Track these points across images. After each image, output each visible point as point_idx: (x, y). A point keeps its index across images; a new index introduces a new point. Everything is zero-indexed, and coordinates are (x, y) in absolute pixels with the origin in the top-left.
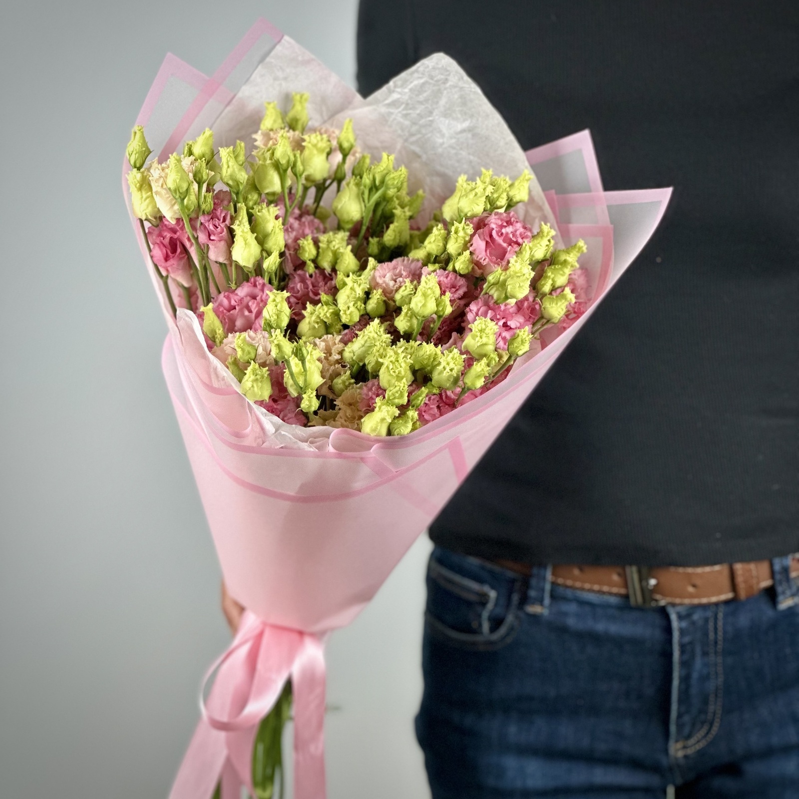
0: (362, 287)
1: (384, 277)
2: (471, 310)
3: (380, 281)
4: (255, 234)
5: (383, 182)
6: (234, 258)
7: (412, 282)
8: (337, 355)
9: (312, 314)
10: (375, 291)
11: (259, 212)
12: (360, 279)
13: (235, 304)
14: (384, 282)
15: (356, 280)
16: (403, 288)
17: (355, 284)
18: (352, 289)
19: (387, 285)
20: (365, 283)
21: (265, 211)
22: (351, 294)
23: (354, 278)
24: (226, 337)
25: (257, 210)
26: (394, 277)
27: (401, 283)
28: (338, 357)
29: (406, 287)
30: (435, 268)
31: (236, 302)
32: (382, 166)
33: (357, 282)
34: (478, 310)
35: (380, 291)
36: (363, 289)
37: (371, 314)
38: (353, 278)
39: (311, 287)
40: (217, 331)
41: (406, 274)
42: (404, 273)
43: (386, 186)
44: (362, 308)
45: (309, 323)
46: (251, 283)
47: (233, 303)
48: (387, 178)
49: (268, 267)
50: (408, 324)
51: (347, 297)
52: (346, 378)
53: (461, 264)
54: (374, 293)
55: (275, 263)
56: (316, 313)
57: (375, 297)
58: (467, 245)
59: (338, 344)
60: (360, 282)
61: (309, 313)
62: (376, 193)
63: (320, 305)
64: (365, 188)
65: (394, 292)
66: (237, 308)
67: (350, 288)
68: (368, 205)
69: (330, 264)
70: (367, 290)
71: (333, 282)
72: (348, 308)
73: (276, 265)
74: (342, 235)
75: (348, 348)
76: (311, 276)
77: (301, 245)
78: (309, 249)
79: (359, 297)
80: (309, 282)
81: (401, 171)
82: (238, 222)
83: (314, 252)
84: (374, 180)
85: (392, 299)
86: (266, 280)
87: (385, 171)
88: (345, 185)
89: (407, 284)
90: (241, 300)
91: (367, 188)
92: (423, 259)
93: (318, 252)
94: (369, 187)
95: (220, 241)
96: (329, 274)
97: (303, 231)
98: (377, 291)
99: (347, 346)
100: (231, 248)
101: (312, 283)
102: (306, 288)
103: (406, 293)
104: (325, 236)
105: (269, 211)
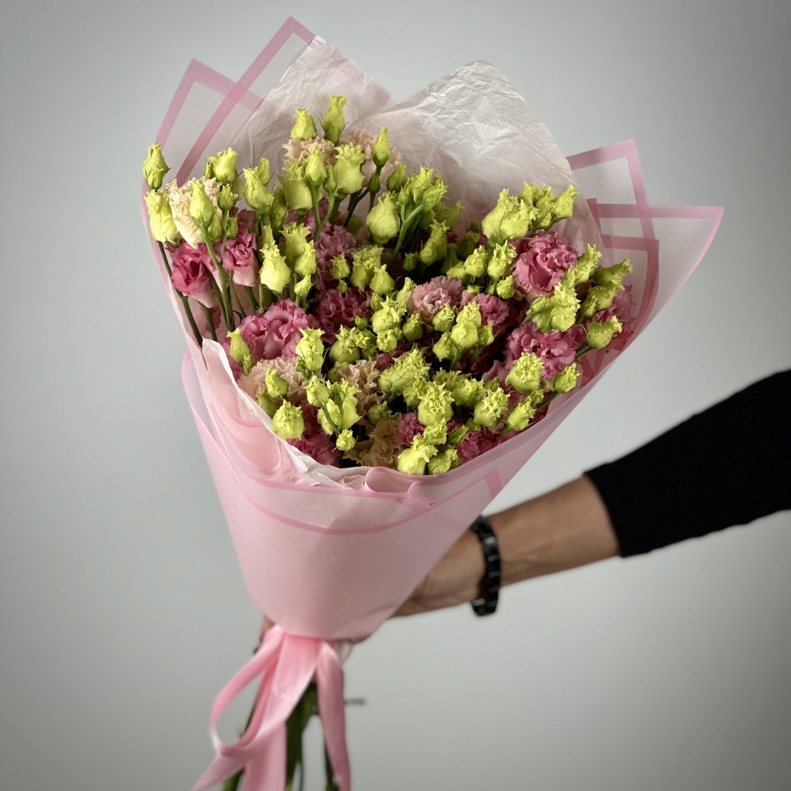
0: (398, 312)
1: (422, 300)
2: (513, 339)
3: (418, 304)
4: (285, 257)
5: (420, 198)
6: (263, 281)
7: (451, 305)
8: (372, 383)
9: (345, 338)
10: (412, 316)
11: (289, 233)
12: (397, 303)
13: (265, 329)
14: (422, 305)
15: (392, 304)
16: (442, 312)
17: (392, 309)
18: (389, 314)
19: (425, 308)
20: (402, 308)
21: (295, 232)
22: (388, 318)
23: (391, 301)
24: (254, 364)
25: (287, 231)
26: (433, 299)
27: (439, 305)
28: (372, 385)
29: (445, 311)
30: (475, 290)
31: (265, 327)
32: (420, 182)
33: (394, 306)
34: (521, 338)
35: (418, 315)
36: (400, 314)
37: (409, 339)
38: (389, 301)
39: (343, 308)
40: (245, 357)
41: (445, 296)
42: (443, 296)
43: (424, 204)
44: (399, 334)
45: (343, 347)
46: (280, 307)
47: (262, 328)
48: (426, 195)
49: (300, 291)
50: (448, 352)
51: (383, 321)
52: (383, 409)
53: (503, 288)
54: (412, 318)
55: (307, 288)
56: (349, 337)
57: (412, 321)
58: (509, 270)
59: (373, 370)
60: (397, 307)
61: (342, 337)
62: (413, 210)
63: (354, 328)
64: (402, 203)
65: (432, 316)
66: (266, 333)
67: (387, 312)
68: (404, 222)
69: (364, 283)
70: (404, 314)
71: (367, 303)
72: (386, 336)
73: (309, 289)
74: (376, 250)
75: (384, 375)
76: (344, 295)
77: (334, 264)
78: (342, 268)
79: (396, 322)
80: (341, 302)
81: (440, 187)
82: (266, 246)
83: (347, 270)
84: (411, 196)
85: (431, 323)
86: (297, 303)
87: (423, 188)
88: (379, 199)
89: (446, 309)
90: (270, 324)
91: (404, 204)
92: (462, 279)
93: (351, 270)
94: (405, 203)
95: (246, 265)
96: (362, 293)
97: (336, 248)
98: (415, 315)
99: (383, 373)
100: (259, 272)
101: (345, 303)
102: (339, 308)
103: (445, 318)
104: (359, 254)
105: (299, 231)
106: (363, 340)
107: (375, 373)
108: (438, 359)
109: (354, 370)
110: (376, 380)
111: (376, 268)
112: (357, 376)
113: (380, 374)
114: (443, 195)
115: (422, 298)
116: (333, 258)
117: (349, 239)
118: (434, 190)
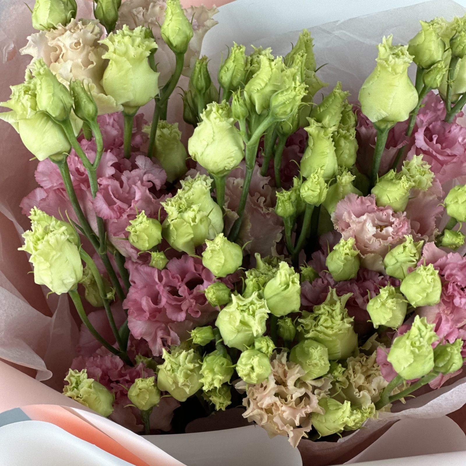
5: (266, 107)
12: (251, 303)
18: (243, 323)
33: (248, 309)
48: (274, 102)
56: (180, 368)
61: (169, 370)
68: (247, 144)
81: (295, 88)
84: (251, 104)
87: (269, 89)
88: (202, 115)
118: (285, 93)
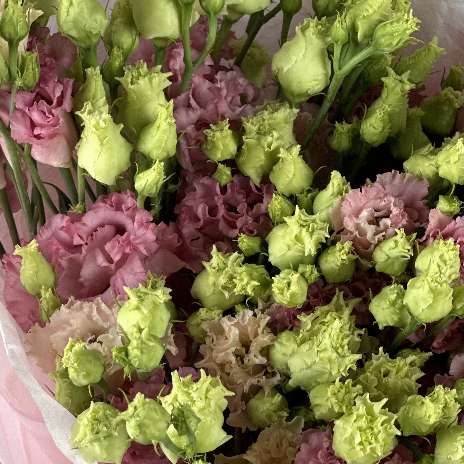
0: (315, 237)
1: (357, 217)
3: (349, 224)
4: (122, 126)
6: (82, 163)
7: (408, 232)
9: (220, 270)
10: (339, 245)
11: (132, 83)
12: (314, 221)
13: (81, 242)
14: (358, 227)
15: (305, 221)
17: (304, 230)
18: (298, 239)
19: (363, 233)
20: (321, 229)
21: (143, 82)
22: (295, 244)
25: (129, 80)
26: (376, 214)
27: (386, 228)
29: (396, 241)
31: (81, 237)
33: (309, 225)
35: (348, 245)
36: (318, 239)
37: (330, 280)
38: (300, 217)
39: (222, 211)
41: (398, 212)
42: (395, 211)
44: (313, 277)
45: (214, 284)
46: (112, 206)
47: (77, 241)
48: (379, 32)
49: (145, 185)
51: (287, 248)
54: (338, 248)
55: (157, 183)
56: (226, 269)
57: (338, 254)
59: (263, 333)
60: (313, 226)
61: (214, 268)
62: (354, 54)
63: (236, 254)
64: (337, 42)
65: (372, 246)
66: (84, 250)
67: (294, 236)
68: (337, 72)
69: (260, 171)
70: (324, 241)
71: (263, 206)
72: (289, 284)
73: (159, 186)
74: (287, 113)
75: (281, 343)
76: (224, 190)
77: (209, 138)
78: (223, 145)
79: (310, 255)
80: (219, 200)
81: (407, 21)
82: (88, 106)
83: (232, 148)
84: (353, 30)
85: (370, 257)
86: (139, 203)
87: (376, 17)
88: (297, 29)
89: (398, 238)
90: (92, 233)
91: (339, 43)
92: (429, 179)
93: (239, 149)
94: (342, 42)
95: (52, 136)
96: (256, 186)
97: (216, 108)
98: (342, 244)
99: (279, 340)
100: (76, 148)
101: (225, 203)
102: (213, 211)
103: (395, 253)
104: (254, 122)
105: (151, 81)
106: (247, 284)
107: (264, 339)
108: (377, 325)
109: (230, 330)
110: (266, 351)
111: (282, 150)
112: (234, 340)
113: (273, 340)
114: (411, 35)
115: (357, 214)
116: (210, 128)
117: (241, 90)
118: (395, 24)
